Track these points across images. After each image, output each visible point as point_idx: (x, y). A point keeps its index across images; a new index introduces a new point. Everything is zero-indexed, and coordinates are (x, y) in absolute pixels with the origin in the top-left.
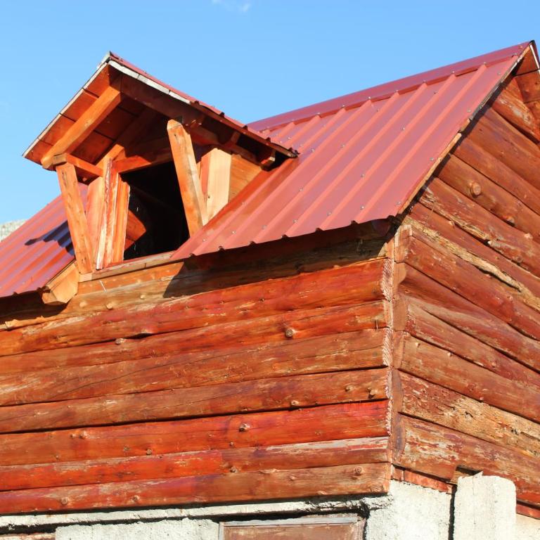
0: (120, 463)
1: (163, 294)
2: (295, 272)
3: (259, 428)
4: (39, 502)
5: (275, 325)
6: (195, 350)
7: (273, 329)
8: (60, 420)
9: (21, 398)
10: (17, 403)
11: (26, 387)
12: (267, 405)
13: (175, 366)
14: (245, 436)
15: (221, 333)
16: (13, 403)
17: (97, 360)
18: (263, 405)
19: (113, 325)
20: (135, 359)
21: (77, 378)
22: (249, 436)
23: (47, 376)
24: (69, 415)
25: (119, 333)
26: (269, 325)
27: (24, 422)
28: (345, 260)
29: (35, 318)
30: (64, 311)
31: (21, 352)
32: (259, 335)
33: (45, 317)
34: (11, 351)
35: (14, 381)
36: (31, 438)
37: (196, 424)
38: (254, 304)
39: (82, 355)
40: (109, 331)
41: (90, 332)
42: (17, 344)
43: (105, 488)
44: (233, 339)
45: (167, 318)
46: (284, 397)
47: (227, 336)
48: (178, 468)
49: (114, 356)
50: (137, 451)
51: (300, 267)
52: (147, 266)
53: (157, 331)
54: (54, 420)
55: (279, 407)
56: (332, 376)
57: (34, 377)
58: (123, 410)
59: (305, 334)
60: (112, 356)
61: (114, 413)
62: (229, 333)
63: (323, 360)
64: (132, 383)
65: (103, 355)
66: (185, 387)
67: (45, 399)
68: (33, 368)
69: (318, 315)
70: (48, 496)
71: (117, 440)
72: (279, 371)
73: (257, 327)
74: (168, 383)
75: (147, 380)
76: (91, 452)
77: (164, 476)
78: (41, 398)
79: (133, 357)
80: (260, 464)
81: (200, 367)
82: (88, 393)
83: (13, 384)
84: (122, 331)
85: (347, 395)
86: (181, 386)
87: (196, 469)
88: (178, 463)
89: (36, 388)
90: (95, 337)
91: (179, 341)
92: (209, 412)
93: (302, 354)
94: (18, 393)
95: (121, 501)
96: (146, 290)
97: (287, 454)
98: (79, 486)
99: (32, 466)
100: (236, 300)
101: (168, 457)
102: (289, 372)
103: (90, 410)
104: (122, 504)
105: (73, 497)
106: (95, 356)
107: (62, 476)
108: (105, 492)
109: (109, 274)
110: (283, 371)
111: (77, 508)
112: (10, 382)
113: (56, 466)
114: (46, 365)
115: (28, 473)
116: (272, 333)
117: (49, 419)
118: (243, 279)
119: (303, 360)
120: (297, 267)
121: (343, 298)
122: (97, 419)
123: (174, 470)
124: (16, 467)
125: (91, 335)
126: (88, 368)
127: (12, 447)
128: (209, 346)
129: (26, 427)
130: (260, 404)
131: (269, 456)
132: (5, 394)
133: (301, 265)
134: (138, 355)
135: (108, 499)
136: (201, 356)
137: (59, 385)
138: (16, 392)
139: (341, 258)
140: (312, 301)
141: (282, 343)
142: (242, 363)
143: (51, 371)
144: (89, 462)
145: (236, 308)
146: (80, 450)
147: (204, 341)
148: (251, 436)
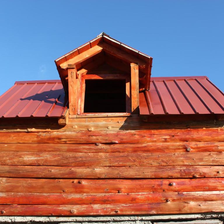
0: (105, 196)
1: (119, 128)
2: (186, 128)
3: (178, 185)
4: (55, 211)
5: (182, 146)
6: (140, 152)
7: (181, 147)
8: (67, 175)
9: (40, 163)
10: (36, 165)
11: (42, 158)
12: (182, 176)
13: (131, 157)
14: (171, 188)
15: (155, 146)
16: (34, 165)
17: (86, 151)
18: (180, 176)
19: (94, 137)
20: (108, 152)
21: (75, 157)
22: (174, 187)
23: (56, 155)
24: (72, 173)
25: (98, 141)
26: (179, 146)
27: (43, 174)
28: (209, 126)
29: (46, 129)
30: (63, 128)
31: (36, 143)
32: (173, 149)
33: (51, 129)
34: (30, 142)
35: (34, 155)
36: (46, 182)
37: (145, 182)
38: (169, 137)
39: (77, 148)
40: (92, 140)
41: (80, 139)
42: (35, 139)
43: (96, 206)
44: (161, 149)
45: (125, 138)
46: (191, 174)
47: (158, 148)
48: (138, 199)
49: (97, 150)
50: (113, 191)
51: (188, 126)
52: (108, 116)
53: (120, 142)
54: (63, 174)
55: (187, 177)
56: (211, 167)
57: (47, 154)
58: (106, 173)
59: (195, 151)
60: (95, 150)
61: (100, 174)
62: (159, 147)
63: (206, 161)
64: (108, 162)
65: (90, 149)
66: (136, 166)
67: (56, 165)
68: (45, 150)
69: (201, 144)
70: (60, 208)
71: (101, 186)
72: (186, 163)
73: (173, 146)
74: (128, 164)
75: (116, 161)
76: (85, 190)
77: (130, 202)
78: (52, 164)
79: (107, 151)
80: (182, 199)
81: (146, 158)
82: (82, 164)
83: (34, 156)
84: (100, 140)
85: (218, 174)
86: (135, 166)
87: (148, 200)
88: (138, 197)
89: (49, 159)
90: (83, 141)
91: (133, 148)
92: (153, 177)
93: (197, 158)
94: (38, 161)
95: (107, 212)
96: (111, 125)
97: (194, 195)
98: (79, 205)
99: (49, 194)
100: (161, 135)
101: (132, 194)
102: (190, 164)
103: (85, 172)
104: (108, 214)
105: (77, 210)
106: (84, 149)
107: (69, 200)
108: (97, 208)
109: (86, 117)
110: (187, 164)
111: (80, 214)
112: (33, 155)
113: (64, 195)
114: (53, 150)
115: (46, 197)
116: (179, 149)
117: (60, 174)
118: (161, 127)
119: (197, 160)
120: (187, 126)
121: (211, 139)
122: (90, 176)
123: (136, 200)
124: (38, 194)
125: (82, 140)
126: (81, 154)
127: (34, 185)
128: (148, 151)
129: (44, 176)
130: (179, 175)
131: (186, 196)
132: (29, 160)
133: (188, 125)
134: (110, 151)
135: (99, 211)
136: (145, 154)
137: (64, 159)
138: (36, 160)
139: (207, 125)
140: (197, 139)
141: (184, 153)
142: (168, 159)
143: (58, 153)
144: (85, 194)
145: (161, 138)
146: (79, 189)
147: (146, 149)
148: (175, 188)
